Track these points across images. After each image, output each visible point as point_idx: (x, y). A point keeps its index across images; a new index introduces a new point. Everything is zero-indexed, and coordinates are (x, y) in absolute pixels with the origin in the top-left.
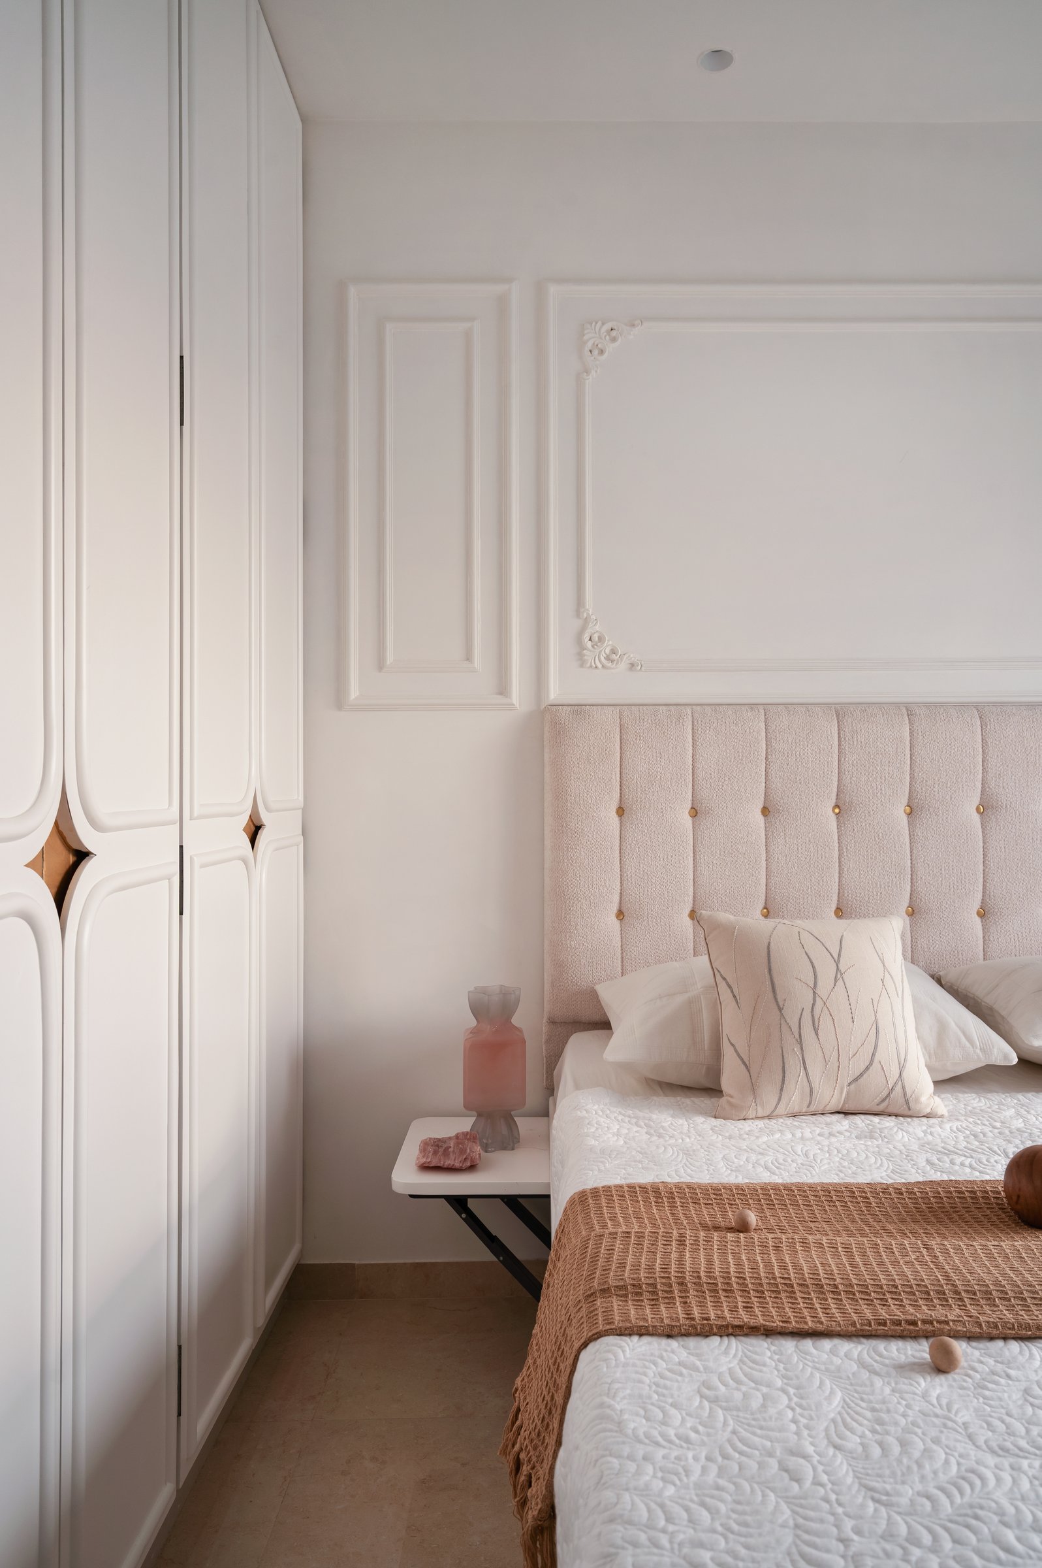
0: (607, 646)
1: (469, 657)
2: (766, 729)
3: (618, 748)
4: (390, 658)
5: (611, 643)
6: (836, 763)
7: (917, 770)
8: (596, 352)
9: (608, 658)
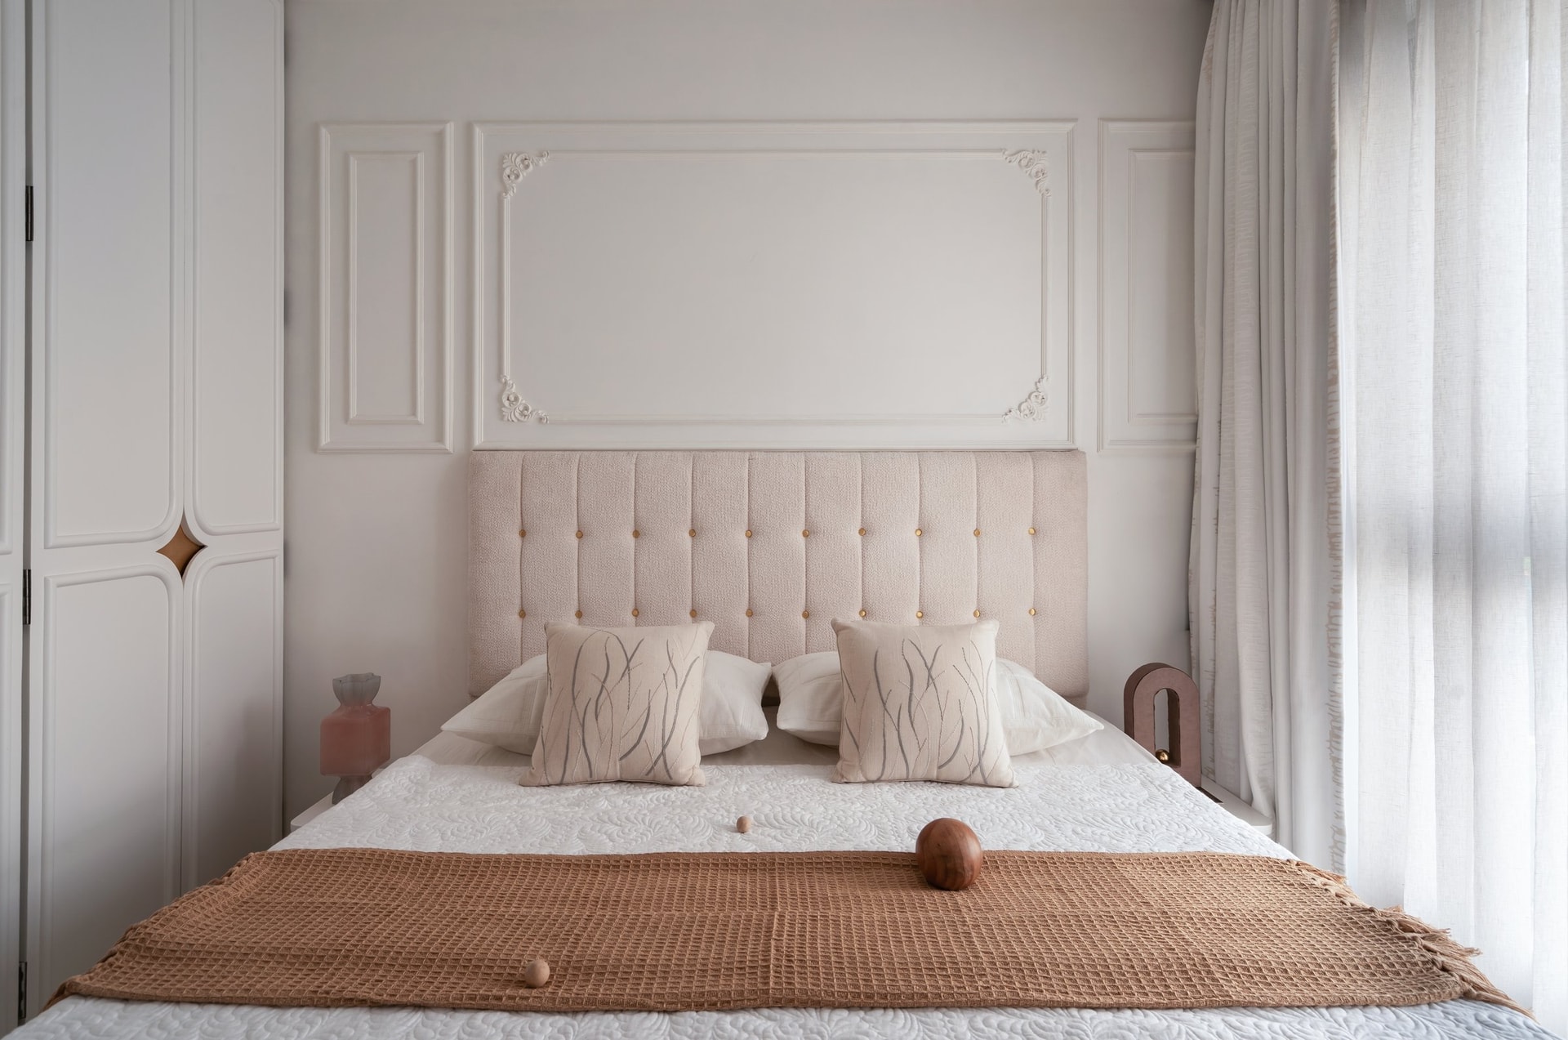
0: (521, 404)
1: (414, 413)
2: (636, 470)
3: (519, 485)
4: (353, 413)
5: (524, 402)
6: (690, 497)
7: (753, 502)
8: (513, 177)
9: (522, 414)
